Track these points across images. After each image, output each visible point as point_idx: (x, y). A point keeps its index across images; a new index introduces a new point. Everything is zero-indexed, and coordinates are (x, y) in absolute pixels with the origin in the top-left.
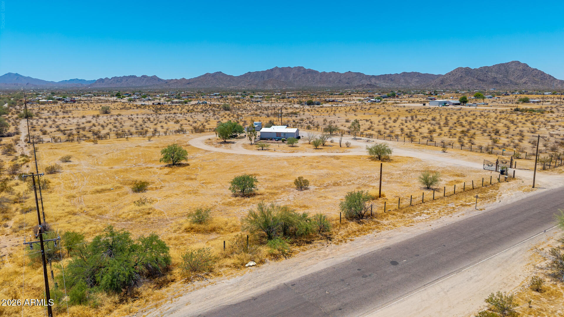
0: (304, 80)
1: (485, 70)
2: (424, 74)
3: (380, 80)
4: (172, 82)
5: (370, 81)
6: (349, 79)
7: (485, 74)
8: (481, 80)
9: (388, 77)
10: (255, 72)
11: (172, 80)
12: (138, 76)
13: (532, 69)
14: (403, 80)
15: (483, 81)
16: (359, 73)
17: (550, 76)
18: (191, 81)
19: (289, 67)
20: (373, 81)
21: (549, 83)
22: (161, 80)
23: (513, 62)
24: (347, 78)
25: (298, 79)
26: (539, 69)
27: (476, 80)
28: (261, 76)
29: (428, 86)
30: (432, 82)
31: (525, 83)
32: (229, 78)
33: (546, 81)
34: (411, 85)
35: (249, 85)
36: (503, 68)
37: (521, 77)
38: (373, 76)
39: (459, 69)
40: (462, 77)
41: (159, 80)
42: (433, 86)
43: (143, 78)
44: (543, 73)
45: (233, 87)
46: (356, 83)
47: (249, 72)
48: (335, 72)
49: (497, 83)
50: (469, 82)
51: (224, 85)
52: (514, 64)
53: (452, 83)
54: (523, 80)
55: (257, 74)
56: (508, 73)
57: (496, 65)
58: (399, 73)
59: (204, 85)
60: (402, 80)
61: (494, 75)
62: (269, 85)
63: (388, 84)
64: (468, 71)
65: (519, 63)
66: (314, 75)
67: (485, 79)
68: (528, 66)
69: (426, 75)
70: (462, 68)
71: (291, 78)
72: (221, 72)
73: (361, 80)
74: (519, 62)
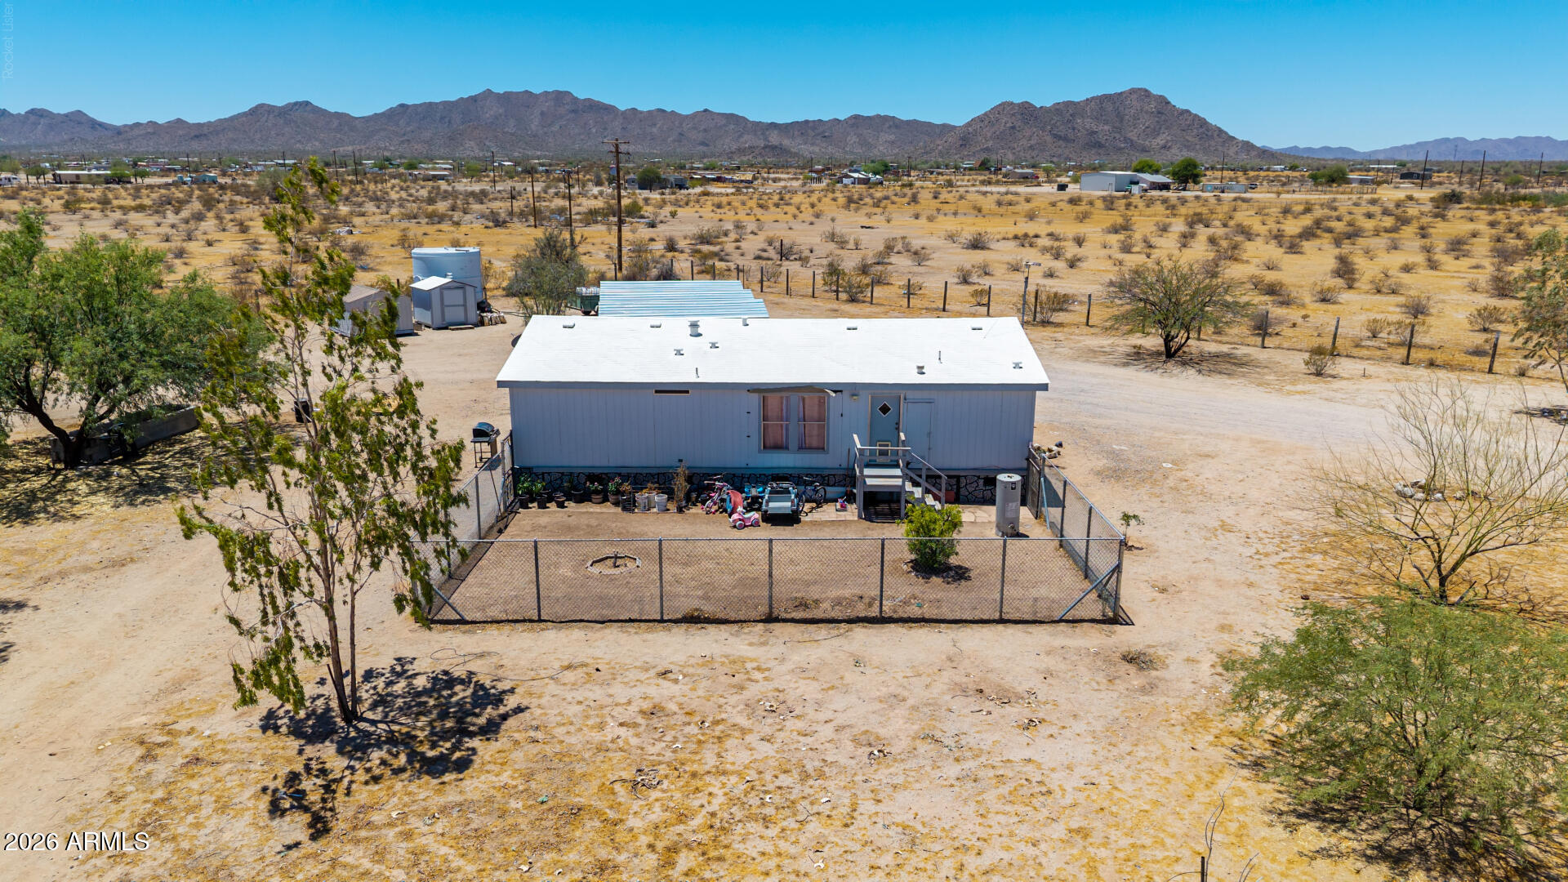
0: (577, 131)
1: (1067, 111)
2: (908, 122)
3: (793, 137)
4: (136, 132)
5: (766, 139)
6: (705, 130)
7: (1069, 121)
8: (1060, 138)
9: (814, 129)
10: (421, 105)
11: (137, 125)
12: (14, 111)
13: (1178, 110)
14: (855, 139)
15: (1066, 139)
16: (732, 116)
17: (1220, 130)
18: (206, 131)
19: (527, 92)
20: (774, 138)
21: (1220, 148)
22: (101, 125)
23: (1133, 91)
24: (702, 128)
25: (556, 128)
26: (1194, 112)
27: (1049, 139)
28: (442, 118)
29: (926, 153)
30: (939, 142)
31: (1164, 147)
32: (336, 123)
33: (1213, 143)
34: (876, 152)
35: (402, 142)
36: (1109, 107)
37: (1155, 133)
38: (773, 125)
39: (1004, 108)
40: (1013, 128)
41: (95, 125)
42: (941, 154)
43: (32, 118)
44: (1203, 123)
45: (350, 148)
46: (728, 144)
47: (402, 106)
48: (663, 111)
49: (1100, 145)
50: (1032, 142)
51: (321, 141)
52: (1134, 96)
53: (990, 144)
54: (1160, 140)
55: (428, 112)
56: (1122, 121)
57: (1093, 98)
58: (842, 118)
59: (253, 141)
60: (853, 139)
61: (1090, 124)
62: (470, 144)
63: (817, 149)
64: (1026, 112)
65: (1146, 93)
66: (605, 118)
67: (1071, 136)
68: (1169, 103)
69: (914, 125)
70: (1012, 103)
71: (534, 126)
72: (307, 103)
73: (740, 136)
74: (1146, 91)
